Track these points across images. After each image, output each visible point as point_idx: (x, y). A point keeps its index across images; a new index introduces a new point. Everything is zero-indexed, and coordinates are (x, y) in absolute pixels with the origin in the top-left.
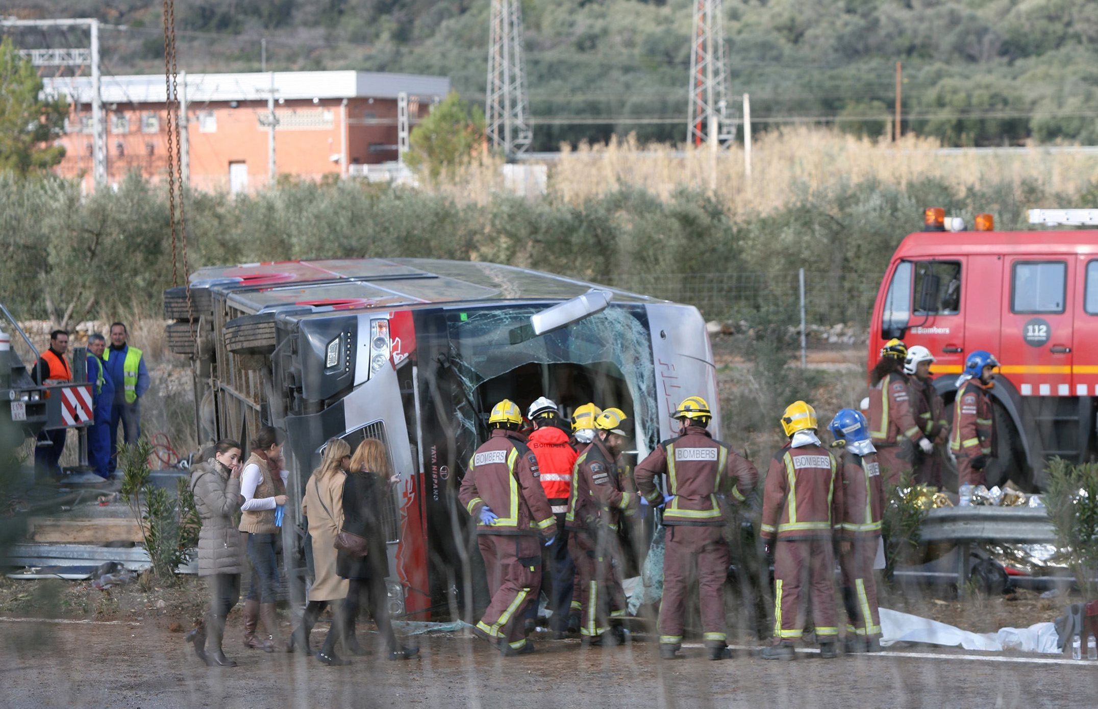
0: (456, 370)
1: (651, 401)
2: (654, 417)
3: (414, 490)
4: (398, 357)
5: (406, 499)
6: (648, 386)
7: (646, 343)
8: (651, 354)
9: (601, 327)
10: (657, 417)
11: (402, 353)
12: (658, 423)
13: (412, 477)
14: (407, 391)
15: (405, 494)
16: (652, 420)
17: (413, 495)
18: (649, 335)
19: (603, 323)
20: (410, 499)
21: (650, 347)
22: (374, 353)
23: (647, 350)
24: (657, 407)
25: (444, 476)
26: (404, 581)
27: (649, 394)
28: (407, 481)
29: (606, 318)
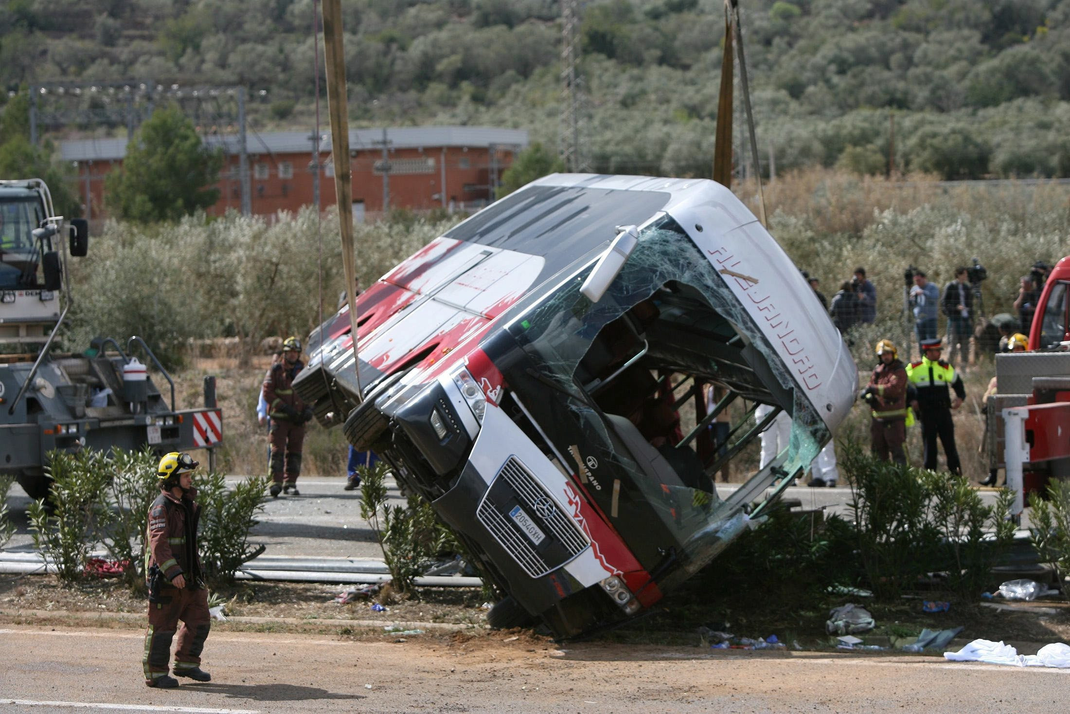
0: (547, 373)
1: (723, 291)
2: (734, 302)
3: (576, 494)
4: (493, 393)
5: (574, 506)
6: (713, 280)
7: (688, 246)
8: (699, 251)
9: (643, 257)
10: (737, 300)
11: (494, 388)
12: (740, 304)
13: (568, 484)
14: (518, 417)
15: (571, 503)
16: (734, 306)
17: (577, 498)
18: (687, 236)
19: (642, 253)
20: (576, 504)
21: (695, 246)
22: (471, 402)
23: (693, 250)
24: (731, 292)
25: (593, 465)
26: (615, 573)
27: (718, 286)
28: (565, 491)
29: (643, 247)
